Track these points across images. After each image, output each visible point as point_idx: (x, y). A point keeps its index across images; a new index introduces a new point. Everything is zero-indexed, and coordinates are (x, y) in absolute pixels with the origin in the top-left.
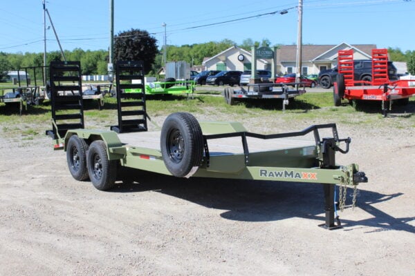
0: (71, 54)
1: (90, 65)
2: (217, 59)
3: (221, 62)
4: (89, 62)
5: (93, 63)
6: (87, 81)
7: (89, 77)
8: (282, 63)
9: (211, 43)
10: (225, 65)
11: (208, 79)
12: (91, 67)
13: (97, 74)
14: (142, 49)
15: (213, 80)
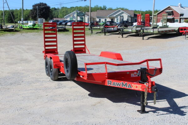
0: (18, 11)
1: (27, 16)
2: (70, 16)
3: (71, 17)
4: (26, 15)
5: (28, 15)
6: (25, 23)
7: (26, 21)
8: (97, 17)
9: (80, 7)
10: (73, 18)
11: (62, 23)
12: (27, 17)
13: (30, 20)
14: (44, 11)
15: (64, 24)
